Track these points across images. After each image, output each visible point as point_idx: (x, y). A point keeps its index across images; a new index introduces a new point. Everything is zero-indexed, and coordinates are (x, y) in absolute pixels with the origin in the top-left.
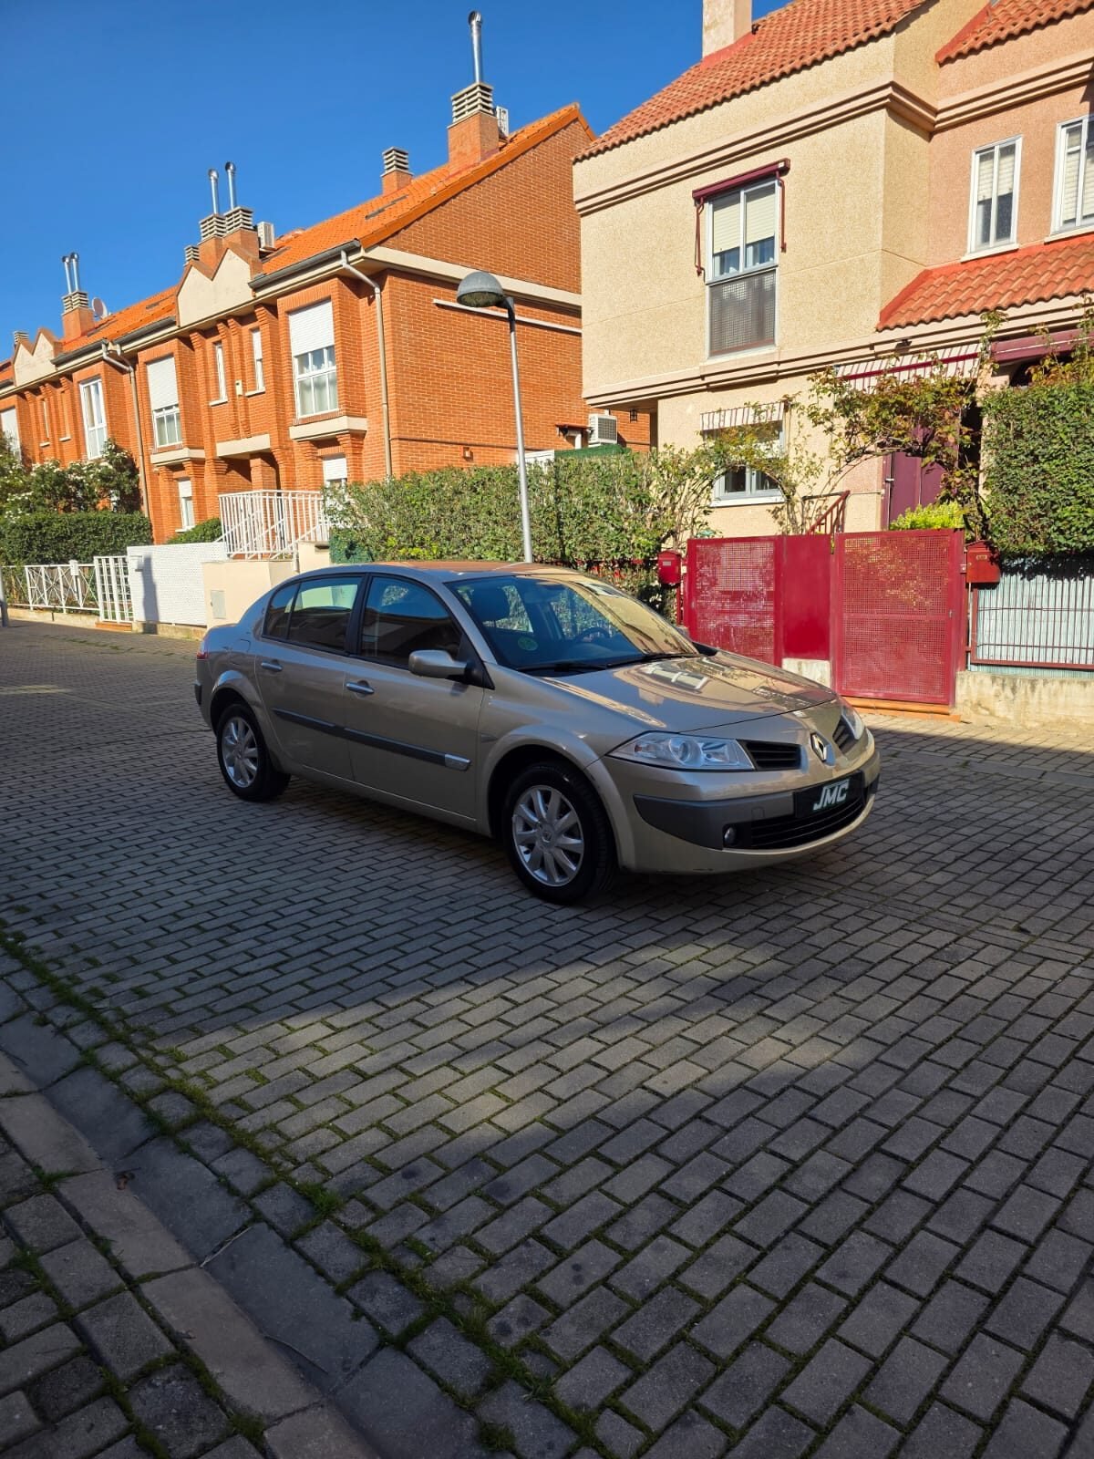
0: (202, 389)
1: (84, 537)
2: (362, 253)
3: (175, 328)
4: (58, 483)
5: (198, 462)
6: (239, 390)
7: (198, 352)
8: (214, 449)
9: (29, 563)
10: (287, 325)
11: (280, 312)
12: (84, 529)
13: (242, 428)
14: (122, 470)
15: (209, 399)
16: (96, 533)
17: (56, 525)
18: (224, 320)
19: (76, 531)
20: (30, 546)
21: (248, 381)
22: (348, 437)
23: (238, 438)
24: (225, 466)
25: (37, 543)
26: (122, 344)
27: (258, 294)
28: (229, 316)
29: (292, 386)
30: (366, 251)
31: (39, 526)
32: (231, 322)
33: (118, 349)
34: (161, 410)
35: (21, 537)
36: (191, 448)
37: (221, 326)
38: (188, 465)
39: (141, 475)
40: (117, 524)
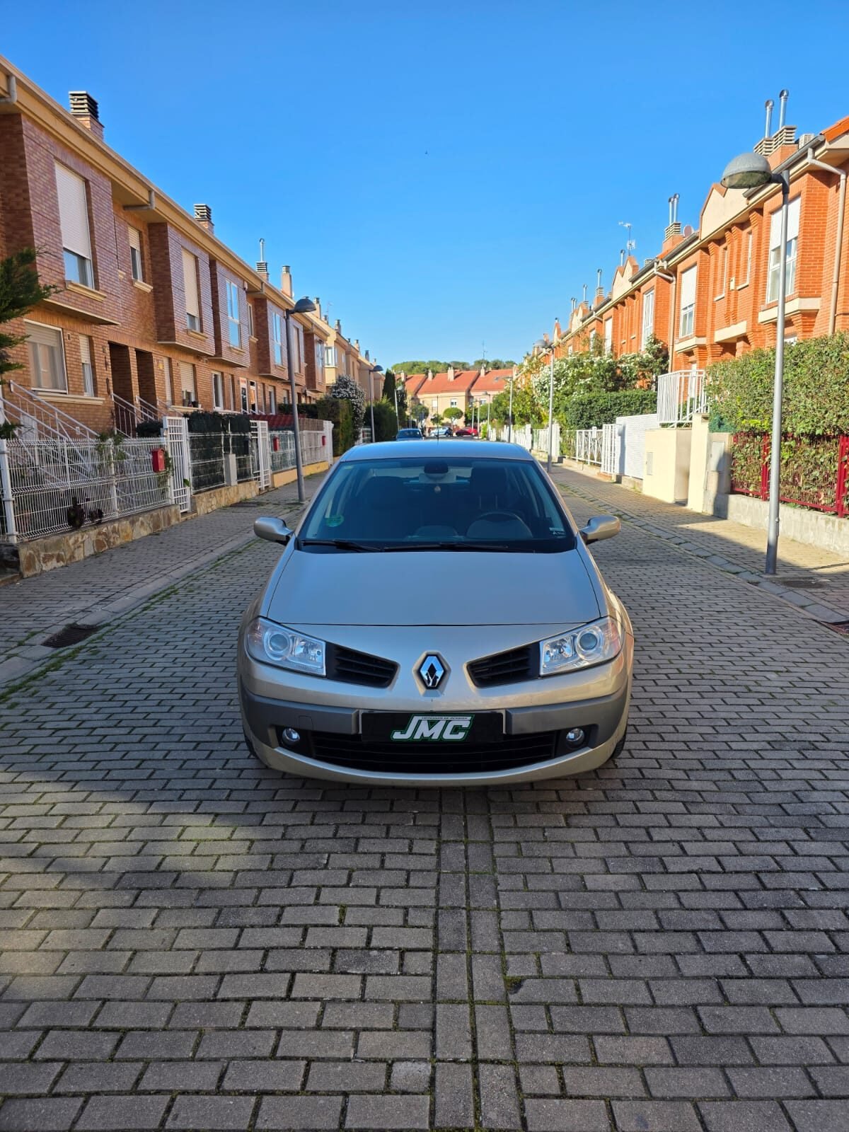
0: (711, 288)
1: (620, 410)
2: (827, 145)
3: (698, 241)
4: (608, 371)
5: (702, 347)
6: (732, 286)
7: (713, 257)
8: (712, 336)
9: (579, 429)
10: (769, 224)
11: (765, 213)
12: (620, 404)
13: (731, 318)
14: (657, 357)
15: (714, 296)
16: (628, 406)
17: (601, 401)
18: (729, 229)
19: (615, 405)
20: (581, 417)
21: (741, 277)
22: (800, 316)
23: (729, 326)
24: (720, 349)
25: (587, 414)
26: (668, 260)
27: (751, 202)
28: (733, 225)
29: (765, 277)
30: (830, 143)
31: (590, 402)
32: (735, 229)
33: (665, 265)
34: (686, 308)
35: (577, 410)
36: (698, 337)
37: (727, 234)
38: (696, 351)
39: (670, 361)
40: (645, 399)
